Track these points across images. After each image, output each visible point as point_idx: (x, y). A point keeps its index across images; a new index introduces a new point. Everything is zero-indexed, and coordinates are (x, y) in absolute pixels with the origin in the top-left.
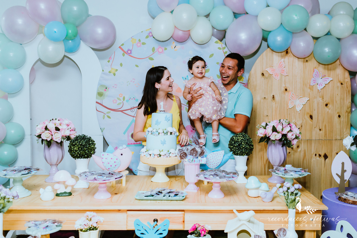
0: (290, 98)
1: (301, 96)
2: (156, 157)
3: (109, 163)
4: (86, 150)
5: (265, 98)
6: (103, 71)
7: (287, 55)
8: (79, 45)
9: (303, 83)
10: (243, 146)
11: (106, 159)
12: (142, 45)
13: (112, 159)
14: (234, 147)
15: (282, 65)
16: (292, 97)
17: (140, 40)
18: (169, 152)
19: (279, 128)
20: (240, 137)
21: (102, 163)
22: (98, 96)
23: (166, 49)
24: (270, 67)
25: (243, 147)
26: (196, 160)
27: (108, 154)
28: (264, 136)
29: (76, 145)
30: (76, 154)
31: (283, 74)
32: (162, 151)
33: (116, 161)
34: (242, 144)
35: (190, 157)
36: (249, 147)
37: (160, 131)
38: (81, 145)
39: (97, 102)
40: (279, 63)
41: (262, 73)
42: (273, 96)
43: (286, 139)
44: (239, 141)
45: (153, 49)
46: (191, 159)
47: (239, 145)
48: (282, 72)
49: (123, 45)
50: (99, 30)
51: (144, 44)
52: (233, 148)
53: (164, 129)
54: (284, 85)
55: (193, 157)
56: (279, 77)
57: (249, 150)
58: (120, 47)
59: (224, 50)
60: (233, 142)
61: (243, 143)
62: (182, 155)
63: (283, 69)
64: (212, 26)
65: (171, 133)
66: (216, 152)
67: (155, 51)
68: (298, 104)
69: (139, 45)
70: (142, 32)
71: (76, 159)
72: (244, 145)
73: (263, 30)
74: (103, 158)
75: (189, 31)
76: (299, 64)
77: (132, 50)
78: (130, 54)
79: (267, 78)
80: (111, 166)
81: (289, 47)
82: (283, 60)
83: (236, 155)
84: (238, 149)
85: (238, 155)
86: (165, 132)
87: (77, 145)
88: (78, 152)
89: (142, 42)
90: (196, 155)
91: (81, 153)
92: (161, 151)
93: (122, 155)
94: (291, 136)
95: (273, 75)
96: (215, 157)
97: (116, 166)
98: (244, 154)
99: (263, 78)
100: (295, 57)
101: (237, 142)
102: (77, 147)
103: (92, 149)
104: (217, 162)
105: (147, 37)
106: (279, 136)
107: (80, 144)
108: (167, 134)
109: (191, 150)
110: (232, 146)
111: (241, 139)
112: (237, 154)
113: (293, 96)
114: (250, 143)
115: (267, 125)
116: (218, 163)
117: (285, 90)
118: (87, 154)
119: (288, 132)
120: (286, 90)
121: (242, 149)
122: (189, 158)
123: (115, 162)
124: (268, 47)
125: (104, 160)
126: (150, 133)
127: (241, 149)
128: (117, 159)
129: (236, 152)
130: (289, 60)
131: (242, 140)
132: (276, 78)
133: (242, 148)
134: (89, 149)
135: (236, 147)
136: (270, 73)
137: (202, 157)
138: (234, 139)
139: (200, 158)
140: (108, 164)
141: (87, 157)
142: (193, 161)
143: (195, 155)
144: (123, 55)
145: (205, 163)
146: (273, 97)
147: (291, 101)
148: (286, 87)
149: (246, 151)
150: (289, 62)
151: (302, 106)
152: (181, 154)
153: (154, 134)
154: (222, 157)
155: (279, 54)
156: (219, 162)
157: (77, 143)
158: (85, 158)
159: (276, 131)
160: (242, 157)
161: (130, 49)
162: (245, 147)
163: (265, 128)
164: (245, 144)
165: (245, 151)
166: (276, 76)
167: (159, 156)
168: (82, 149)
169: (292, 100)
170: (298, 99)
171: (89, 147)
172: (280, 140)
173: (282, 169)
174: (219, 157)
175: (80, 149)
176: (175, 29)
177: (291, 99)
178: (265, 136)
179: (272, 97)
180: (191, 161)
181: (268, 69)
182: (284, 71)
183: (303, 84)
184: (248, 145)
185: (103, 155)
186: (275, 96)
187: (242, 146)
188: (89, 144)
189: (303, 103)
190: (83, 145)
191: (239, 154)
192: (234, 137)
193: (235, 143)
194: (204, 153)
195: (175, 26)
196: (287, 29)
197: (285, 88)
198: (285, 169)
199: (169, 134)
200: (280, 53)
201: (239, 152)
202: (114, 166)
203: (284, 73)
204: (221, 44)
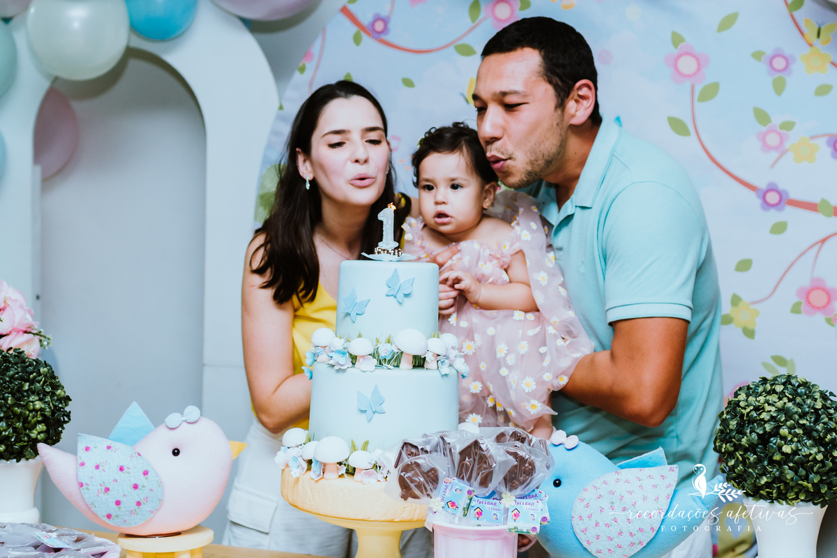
2: (330, 473)
3: (107, 490)
11: (97, 467)
13: (121, 469)
20: (775, 397)
21: (77, 485)
25: (783, 454)
27: (109, 447)
32: (361, 447)
33: (140, 479)
35: (452, 491)
37: (361, 347)
44: (764, 416)
47: (764, 439)
53: (380, 339)
60: (733, 424)
61: (784, 431)
65: (419, 362)
72: (791, 442)
74: (83, 464)
80: (118, 503)
84: (759, 460)
85: (762, 497)
86: (385, 351)
92: (356, 445)
93: (176, 452)
97: (139, 504)
98: (792, 495)
101: (751, 421)
103: (34, 420)
108: (398, 366)
110: (730, 446)
111: (779, 410)
112: (756, 493)
121: (780, 464)
123: (136, 487)
125: (86, 473)
127: (772, 462)
128: (146, 473)
129: (751, 481)
133: (777, 457)
135: (745, 449)
138: (738, 403)
139: (507, 498)
140: (103, 496)
142: (472, 512)
143: (479, 478)
149: (807, 479)
152: (405, 472)
154: (664, 503)
160: (781, 507)
162: (796, 452)
164: (796, 435)
165: (800, 478)
167: (343, 470)
174: (645, 498)
180: (459, 512)
185: (87, 449)
187: (780, 448)
191: (763, 492)
192: (742, 396)
193: (740, 429)
199: (407, 362)
201: (764, 480)
202: (128, 503)
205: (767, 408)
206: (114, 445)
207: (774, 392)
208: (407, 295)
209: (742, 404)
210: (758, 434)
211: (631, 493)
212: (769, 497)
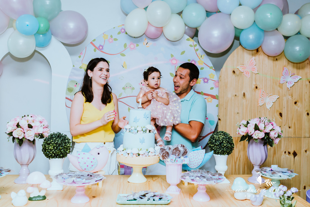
0: (260, 95)
1: (271, 94)
2: (135, 156)
3: (85, 163)
4: (62, 149)
5: (236, 95)
6: (74, 66)
7: (258, 53)
8: (50, 39)
9: (273, 81)
10: (225, 145)
11: (82, 158)
12: (113, 41)
13: (88, 158)
14: (215, 145)
15: (253, 63)
16: (263, 94)
17: (111, 36)
18: (148, 151)
19: (261, 126)
20: (221, 135)
21: (78, 163)
22: (68, 91)
23: (138, 45)
24: (241, 65)
25: (224, 146)
26: (178, 159)
27: (84, 154)
29: (51, 144)
30: (50, 153)
31: (254, 72)
32: (141, 150)
33: (93, 160)
34: (224, 143)
35: (172, 157)
36: (230, 146)
37: (139, 129)
38: (56, 144)
39: (67, 98)
40: (250, 61)
41: (233, 71)
42: (244, 93)
43: (269, 138)
44: (220, 139)
45: (125, 45)
46: (174, 159)
47: (220, 144)
48: (252, 70)
49: (94, 40)
50: (72, 25)
51: (116, 40)
52: (213, 147)
53: (143, 127)
54: (254, 83)
55: (176, 157)
56: (249, 75)
57: (231, 149)
58: (91, 43)
59: (195, 47)
60: (214, 141)
61: (224, 142)
62: (164, 155)
63: (254, 67)
64: (185, 24)
65: (150, 131)
66: (197, 151)
67: (127, 47)
68: (268, 102)
69: (111, 40)
70: (114, 28)
71: (51, 159)
72: (225, 144)
73: (235, 27)
74: (79, 158)
75: (162, 27)
76: (269, 63)
77: (103, 46)
78: (102, 50)
79: (238, 76)
80: (87, 166)
81: (261, 46)
82: (254, 58)
83: (216, 154)
84: (220, 147)
85: (219, 154)
86: (144, 129)
87: (52, 144)
88: (53, 152)
89: (114, 38)
90: (179, 155)
91: (56, 153)
93: (99, 154)
94: (274, 134)
95: (244, 73)
97: (92, 166)
98: (225, 153)
99: (234, 76)
100: (265, 55)
101: (218, 140)
102: (52, 146)
103: (68, 148)
104: (198, 162)
105: (119, 33)
106: (261, 135)
107: (56, 142)
108: (146, 132)
109: (174, 150)
110: (213, 145)
111: (222, 138)
112: (218, 154)
113: (263, 93)
114: (231, 141)
115: (248, 123)
116: (199, 162)
117: (255, 88)
118: (63, 153)
119: (271, 131)
120: (256, 87)
121: (223, 148)
122: (171, 158)
123: (92, 162)
124: (240, 44)
125: (80, 160)
126: (128, 131)
127: (222, 147)
128: (94, 159)
129: (217, 151)
130: (259, 58)
131: (223, 138)
132: (246, 76)
133: (223, 147)
134: (65, 148)
135: (217, 145)
136: (241, 71)
137: (184, 156)
138: (214, 137)
139: (182, 158)
140: (84, 165)
141: (63, 157)
142: (176, 161)
143: (177, 154)
144: (95, 51)
145: (188, 163)
146: (244, 95)
147: (261, 98)
148: (256, 84)
149: (228, 150)
150: (259, 61)
151: (272, 104)
152: (163, 154)
153: (132, 132)
154: (203, 157)
155: (250, 52)
156: (200, 162)
157: (52, 141)
158: (60, 157)
159: (259, 130)
160: (222, 156)
161: (102, 45)
162: (226, 146)
163: (246, 127)
164: (226, 142)
165: (227, 150)
166: (246, 73)
167: (138, 155)
168: (57, 148)
169: (262, 98)
170: (268, 97)
171: (64, 146)
172: (263, 139)
173: (268, 170)
174: (200, 156)
175: (55, 148)
176: (148, 25)
177: (261, 97)
178: (247, 135)
179: (243, 94)
180: (173, 161)
181: (239, 66)
182: (254, 69)
183: (273, 82)
184: (230, 143)
185: (79, 154)
186: (246, 94)
187: (224, 145)
188: (65, 143)
189: (273, 101)
190: (58, 144)
191: (219, 153)
192: (215, 136)
193: (215, 142)
194: (187, 152)
195: (149, 22)
196: (260, 27)
197: (256, 86)
198: (271, 169)
199: (148, 131)
200: (251, 51)
201: (220, 151)
202: (90, 166)
203: (254, 71)
204: (192, 42)
205: (221, 137)
206: (85, 153)
207: (221, 134)
208: (148, 117)
209: (215, 137)
210: (219, 143)
211: (197, 155)
212: (221, 154)
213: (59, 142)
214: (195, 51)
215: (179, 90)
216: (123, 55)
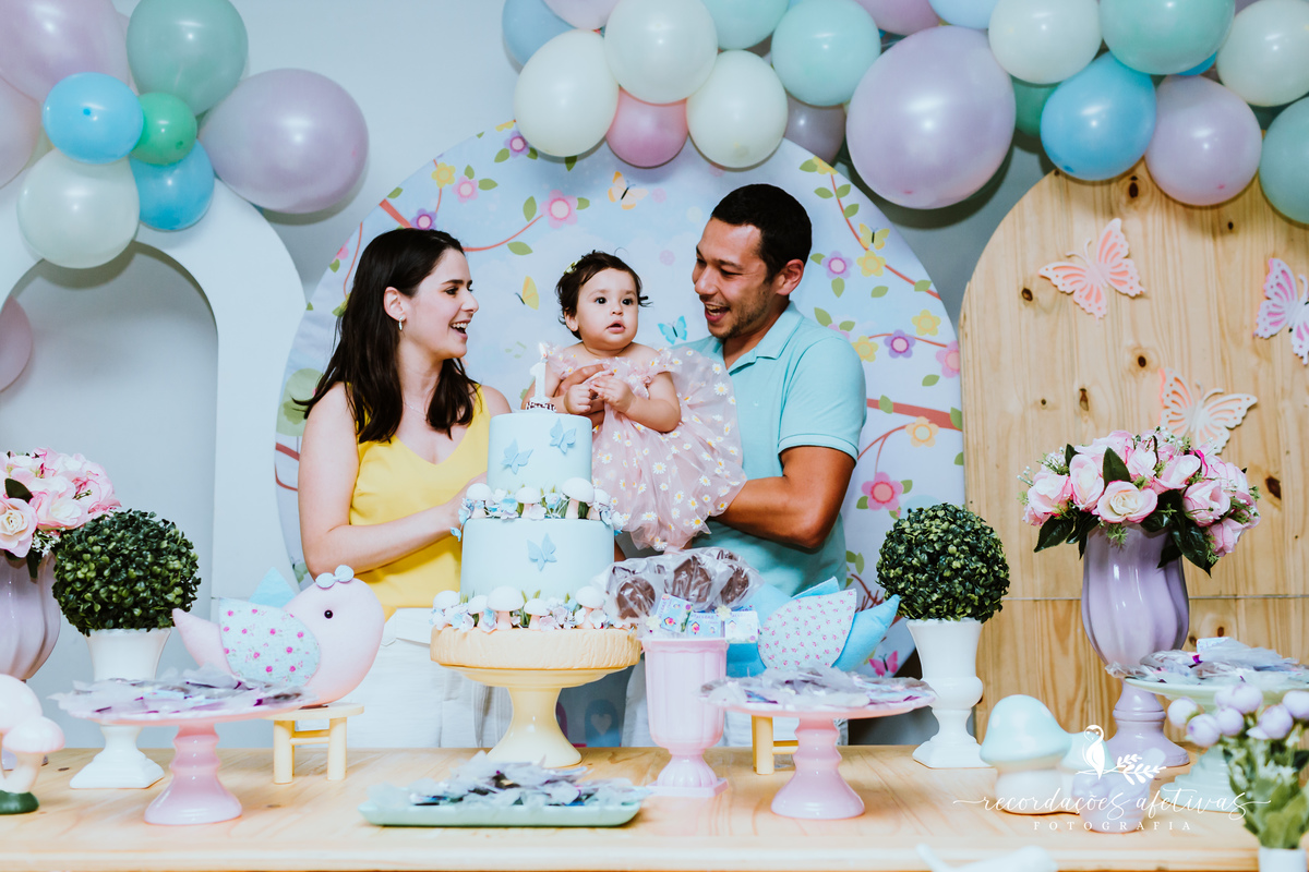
0: (1164, 396)
1: (1215, 387)
2: (504, 625)
3: (257, 655)
4: (139, 579)
5: (1044, 402)
6: (309, 307)
7: (1137, 203)
8: (205, 197)
9: (1221, 327)
10: (956, 564)
11: (244, 631)
12: (479, 190)
13: (273, 632)
14: (906, 570)
15: (1114, 245)
16: (1174, 392)
17: (469, 172)
18: (572, 604)
19: (1140, 462)
20: (938, 521)
21: (221, 652)
22: (285, 418)
23: (584, 203)
24: (1060, 260)
25: (952, 570)
26: (705, 620)
27: (255, 611)
28: (1064, 507)
29: (87, 556)
30: (85, 601)
31: (1124, 289)
32: (537, 595)
33: (295, 643)
34: (950, 555)
35: (670, 605)
36: (984, 571)
37: (528, 495)
38: (113, 555)
39: (280, 447)
40: (1102, 238)
41: (1021, 290)
42: (1083, 390)
43: (1184, 522)
44: (932, 536)
45: (530, 206)
46: (680, 619)
47: (934, 558)
48: (1113, 280)
49: (397, 192)
50: (297, 128)
51: (488, 184)
52: (900, 578)
53: (547, 487)
54: (1129, 342)
55: (688, 607)
56: (1103, 302)
57: (989, 587)
58: (384, 204)
59: (843, 200)
60: (901, 549)
61: (952, 549)
62: (628, 592)
63: (1120, 265)
64: (788, 94)
65: (585, 513)
66: (815, 598)
67: (538, 214)
68: (1206, 428)
69: (466, 190)
70: (480, 135)
71: (92, 632)
72: (958, 558)
73: (1015, 80)
74: (227, 629)
75: (684, 101)
76: (1193, 250)
77: (435, 214)
79: (1047, 311)
80: (269, 669)
81: (1143, 159)
82: (1117, 222)
83: (919, 617)
84: (931, 578)
85: (930, 616)
86: (552, 500)
87: (93, 554)
88: (97, 591)
89: (478, 177)
90: (702, 597)
91: (109, 597)
92: (530, 594)
93: (329, 615)
94: (1207, 497)
95: (1076, 297)
96: (811, 621)
97: (293, 669)
98: (959, 610)
99: (1027, 311)
100: (1171, 203)
101: (919, 544)
102: (93, 566)
103: (173, 581)
104: (819, 650)
105: (502, 156)
106: (1138, 503)
107: (110, 547)
108: (564, 516)
109: (678, 571)
110: (899, 571)
111: (944, 531)
112: (925, 613)
113: (1177, 387)
114: (990, 548)
115: (1071, 452)
116: (827, 652)
117: (1136, 362)
118: (145, 600)
119: (1189, 483)
120: (1142, 362)
121: (950, 580)
122: (666, 612)
123: (290, 650)
124: (1048, 166)
125: (230, 640)
126: (479, 512)
127: (943, 579)
128: (300, 635)
129: (920, 600)
130: (1146, 227)
131: (946, 532)
132: (1088, 310)
133: (947, 573)
134: (155, 576)
135: (916, 570)
136: (1061, 288)
137: (734, 604)
138: (902, 531)
139: (724, 612)
140: (254, 662)
141: (148, 623)
142: (690, 627)
143: (696, 592)
145: (753, 638)
146: (1084, 397)
147: (1168, 412)
148: (1139, 347)
149: (973, 592)
150: (1145, 236)
151: (1227, 435)
152: (623, 589)
153: (496, 514)
154: (847, 625)
155: (1098, 189)
156: (832, 649)
157: (95, 543)
158: (133, 624)
159: (1126, 477)
160: (949, 624)
161: (430, 209)
162: (964, 567)
163: (1063, 472)
164: (963, 552)
165: (968, 591)
166: (1088, 297)
167: (517, 621)
168: (115, 572)
169: (1174, 408)
170: (1201, 403)
171: (152, 564)
172: (1149, 523)
173: (1180, 661)
174: (827, 622)
175: (106, 573)
176: (620, 96)
177: (1168, 402)
178: (1069, 512)
179: (1078, 395)
180: (678, 628)
181: (1051, 266)
182: (1125, 273)
183: (1223, 335)
184: (982, 558)
185: (230, 613)
186: (1093, 393)
187: (949, 565)
188: (158, 553)
189: (1227, 420)
190: (123, 555)
191: (933, 610)
192: (906, 526)
193: (909, 552)
194: (745, 583)
195: (621, 88)
197: (1139, 353)
198: (1196, 658)
199: (573, 512)
200: (1102, 183)
201: (935, 597)
202: (280, 670)
203: (1125, 282)
204: (828, 174)
205: (934, 530)
206: (261, 608)
207: (936, 517)
208: (571, 445)
209: (907, 531)
210: (928, 554)
211: (814, 618)
212: (939, 616)
213: (130, 546)
214: (841, 217)
215: (727, 322)
216: (521, 249)
